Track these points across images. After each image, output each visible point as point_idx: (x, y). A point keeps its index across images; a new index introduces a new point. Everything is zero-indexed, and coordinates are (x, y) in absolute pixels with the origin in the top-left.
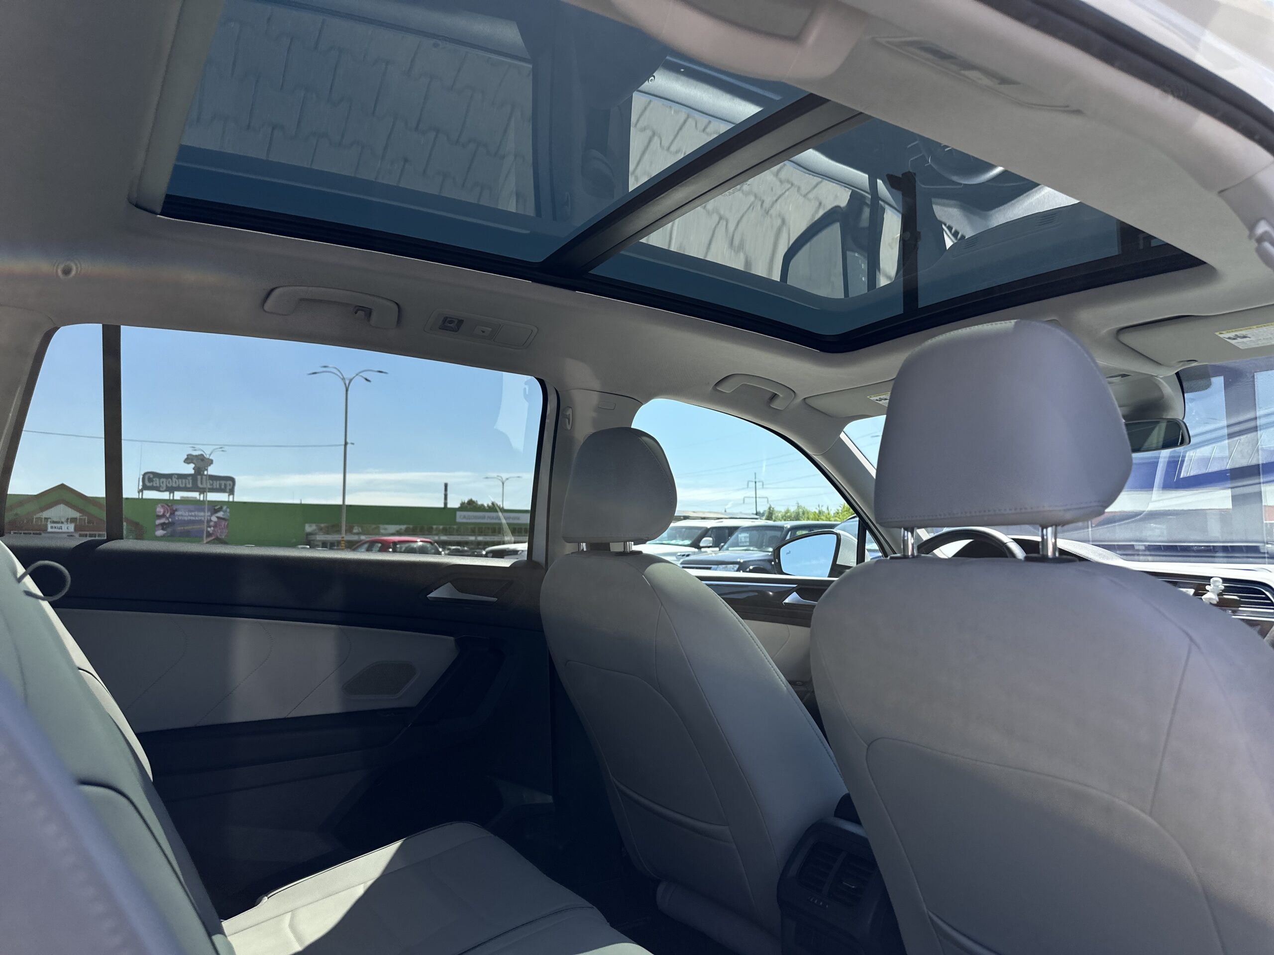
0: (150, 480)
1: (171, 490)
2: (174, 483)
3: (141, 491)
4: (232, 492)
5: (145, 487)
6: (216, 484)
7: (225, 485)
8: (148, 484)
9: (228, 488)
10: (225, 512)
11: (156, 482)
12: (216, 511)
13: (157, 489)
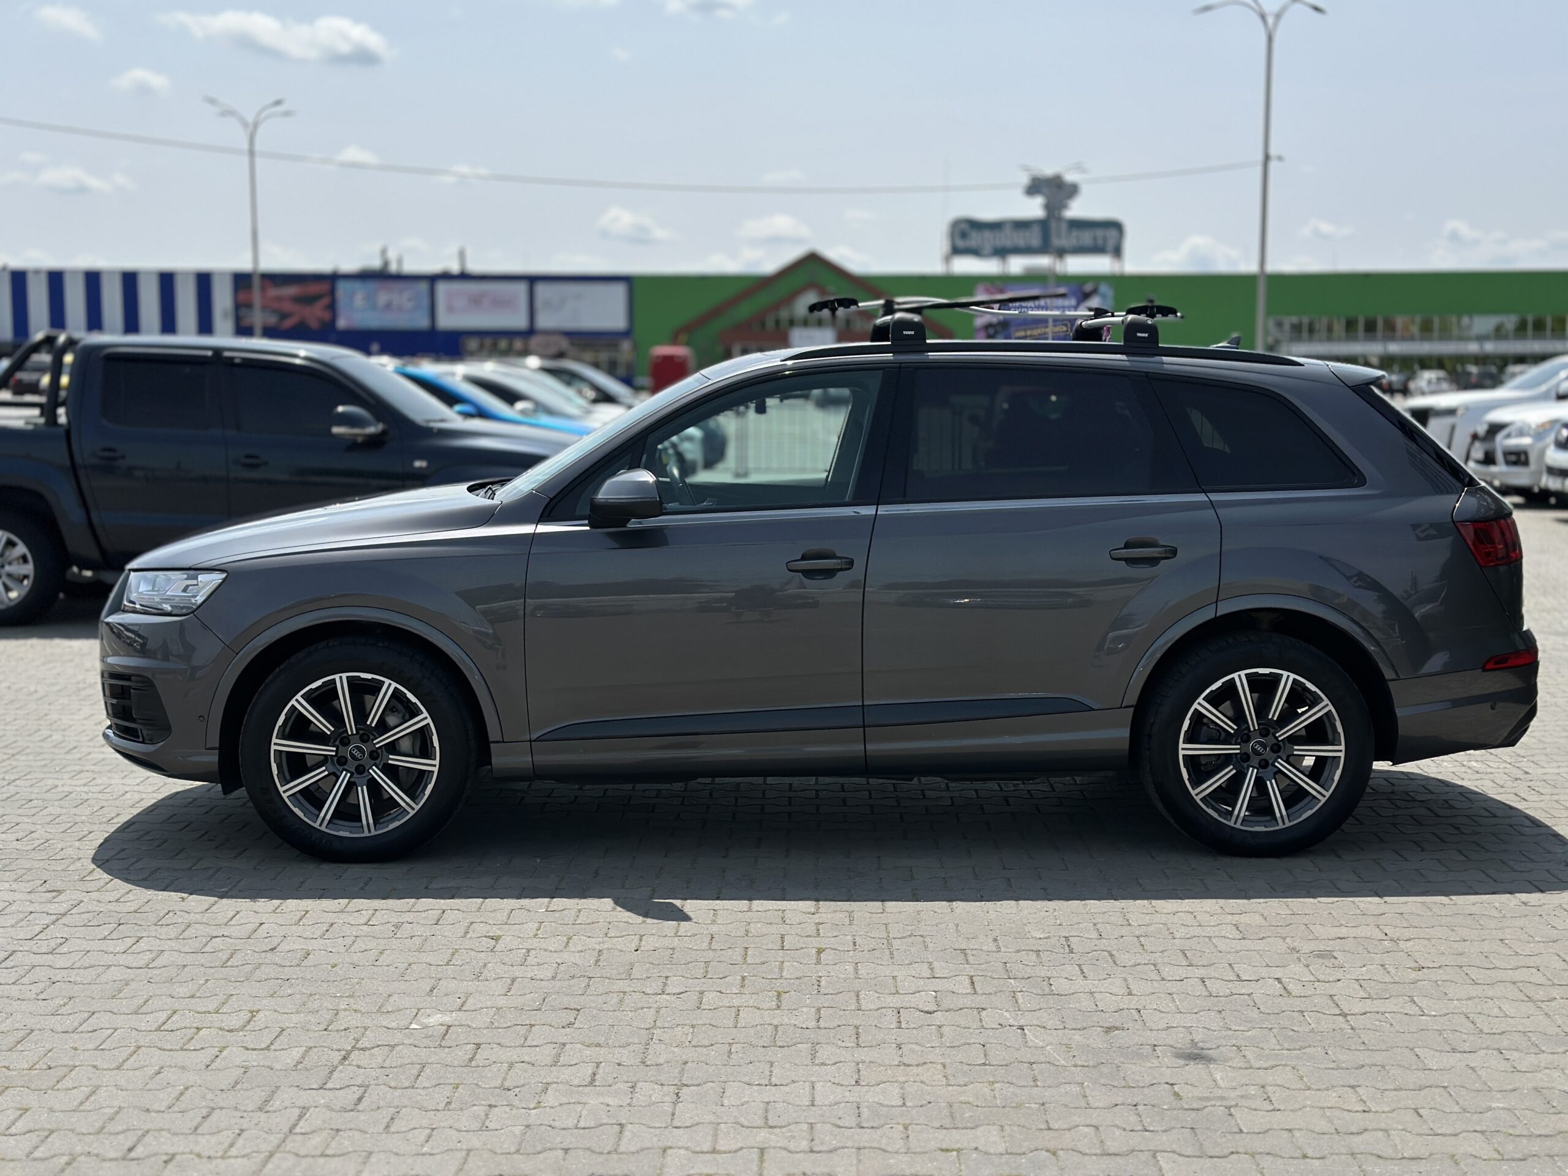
0: (964, 235)
1: (1002, 253)
2: (1006, 238)
3: (947, 259)
4: (1117, 252)
5: (956, 251)
6: (1086, 237)
7: (1105, 240)
8: (961, 243)
9: (1111, 244)
10: (1104, 296)
11: (974, 240)
12: (1086, 296)
13: (975, 252)
